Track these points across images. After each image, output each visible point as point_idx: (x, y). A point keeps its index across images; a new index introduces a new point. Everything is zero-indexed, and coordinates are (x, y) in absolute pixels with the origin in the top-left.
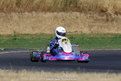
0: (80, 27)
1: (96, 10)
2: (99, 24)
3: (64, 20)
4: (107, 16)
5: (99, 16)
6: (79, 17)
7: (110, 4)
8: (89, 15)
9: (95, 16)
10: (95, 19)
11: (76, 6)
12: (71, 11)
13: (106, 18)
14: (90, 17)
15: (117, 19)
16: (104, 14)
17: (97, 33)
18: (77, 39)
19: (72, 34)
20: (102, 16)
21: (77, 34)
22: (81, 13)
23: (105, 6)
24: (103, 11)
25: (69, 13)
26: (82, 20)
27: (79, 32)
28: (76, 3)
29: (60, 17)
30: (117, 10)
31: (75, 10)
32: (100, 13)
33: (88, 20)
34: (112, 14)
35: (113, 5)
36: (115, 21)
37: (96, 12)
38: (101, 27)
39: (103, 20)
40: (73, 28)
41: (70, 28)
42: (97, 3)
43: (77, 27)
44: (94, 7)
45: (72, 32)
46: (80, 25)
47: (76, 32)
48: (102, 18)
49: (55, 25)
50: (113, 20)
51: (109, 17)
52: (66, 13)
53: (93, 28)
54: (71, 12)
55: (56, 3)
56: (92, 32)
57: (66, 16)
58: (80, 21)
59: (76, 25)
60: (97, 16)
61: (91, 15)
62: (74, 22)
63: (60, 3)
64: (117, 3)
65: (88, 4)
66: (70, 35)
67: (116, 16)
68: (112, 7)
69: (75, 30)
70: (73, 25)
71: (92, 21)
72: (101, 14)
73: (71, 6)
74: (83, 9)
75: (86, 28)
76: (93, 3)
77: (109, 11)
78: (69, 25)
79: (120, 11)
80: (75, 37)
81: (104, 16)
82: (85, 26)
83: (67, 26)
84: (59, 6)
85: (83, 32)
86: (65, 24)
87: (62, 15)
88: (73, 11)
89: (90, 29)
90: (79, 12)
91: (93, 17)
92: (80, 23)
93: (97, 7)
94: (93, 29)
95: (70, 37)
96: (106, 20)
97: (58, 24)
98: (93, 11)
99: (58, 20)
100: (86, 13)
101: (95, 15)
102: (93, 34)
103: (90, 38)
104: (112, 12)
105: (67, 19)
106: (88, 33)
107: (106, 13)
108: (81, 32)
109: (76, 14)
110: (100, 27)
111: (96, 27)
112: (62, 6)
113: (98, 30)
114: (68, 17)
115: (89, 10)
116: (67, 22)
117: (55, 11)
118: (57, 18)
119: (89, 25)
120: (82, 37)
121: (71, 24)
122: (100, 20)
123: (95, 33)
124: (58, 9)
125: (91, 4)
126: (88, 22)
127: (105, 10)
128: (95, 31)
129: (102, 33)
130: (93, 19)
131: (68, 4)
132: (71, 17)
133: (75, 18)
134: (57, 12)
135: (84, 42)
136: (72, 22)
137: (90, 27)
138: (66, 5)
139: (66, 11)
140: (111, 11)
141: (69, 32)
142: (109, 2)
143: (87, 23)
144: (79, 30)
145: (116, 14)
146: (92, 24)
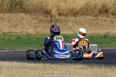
0: (26, 27)
1: (40, 11)
2: (43, 25)
3: (10, 21)
4: (51, 17)
5: (44, 17)
6: (25, 19)
7: (54, 6)
8: (34, 16)
9: (40, 18)
10: (40, 20)
11: (22, 8)
12: (17, 12)
13: (50, 19)
14: (35, 18)
15: (61, 20)
16: (49, 15)
17: (42, 33)
18: (24, 39)
19: (18, 34)
20: (46, 17)
21: (24, 34)
22: (26, 14)
23: (49, 8)
24: (47, 13)
25: (14, 14)
26: (27, 21)
27: (24, 33)
28: (22, 5)
29: (6, 18)
30: (60, 11)
31: (20, 11)
32: (44, 14)
33: (33, 21)
34: (56, 15)
35: (57, 7)
36: (59, 22)
37: (41, 14)
38: (46, 27)
39: (47, 21)
40: (19, 28)
41: (16, 28)
42: (42, 5)
43: (23, 28)
44: (39, 8)
45: (18, 32)
46: (26, 26)
47: (22, 32)
48: (46, 19)
49: (2, 26)
50: (57, 21)
51: (53, 18)
52: (12, 14)
53: (39, 28)
54: (17, 14)
55: (2, 4)
56: (37, 33)
57: (12, 17)
58: (25, 22)
59: (22, 26)
60: (42, 17)
61: (36, 16)
62: (20, 22)
63: (6, 5)
64: (60, 5)
65: (33, 6)
66: (16, 35)
67: (60, 17)
68: (56, 9)
69: (21, 30)
70: (19, 26)
71: (37, 21)
72: (46, 15)
73: (17, 7)
74: (28, 10)
75: (31, 29)
76: (38, 5)
77: (53, 13)
78: (15, 26)
79: (63, 12)
80: (22, 38)
81: (48, 17)
82: (31, 27)
83: (13, 27)
84: (5, 7)
85: (29, 32)
86: (11, 25)
87: (8, 16)
88: (19, 12)
89: (35, 30)
90: (25, 13)
91: (38, 18)
92: (25, 24)
93: (41, 9)
94: (38, 30)
95: (16, 37)
96: (50, 21)
97: (5, 25)
98: (38, 13)
99: (4, 21)
100: (31, 14)
101: (40, 16)
102: (38, 34)
103: (36, 38)
104: (56, 14)
105: (13, 20)
106: (33, 33)
107: (50, 14)
108: (27, 32)
109: (22, 15)
110: (44, 28)
111: (41, 28)
112: (8, 8)
113: (42, 31)
114: (14, 18)
115: (35, 12)
116: (13, 22)
117: (2, 12)
118: (3, 19)
119: (34, 26)
120: (28, 37)
121: (17, 24)
122: (44, 21)
123: (40, 33)
124: (5, 10)
125: (36, 6)
126: (34, 23)
127: (49, 12)
128: (40, 32)
129: (47, 33)
130: (38, 20)
131: (14, 5)
132: (17, 18)
133: (21, 19)
134: (4, 13)
135: (32, 41)
136: (18, 23)
137: (36, 27)
138: (11, 7)
139: (12, 12)
140: (55, 12)
141: (15, 33)
142: (53, 4)
143: (32, 24)
144: (25, 31)
145: (59, 15)
146: (37, 25)
